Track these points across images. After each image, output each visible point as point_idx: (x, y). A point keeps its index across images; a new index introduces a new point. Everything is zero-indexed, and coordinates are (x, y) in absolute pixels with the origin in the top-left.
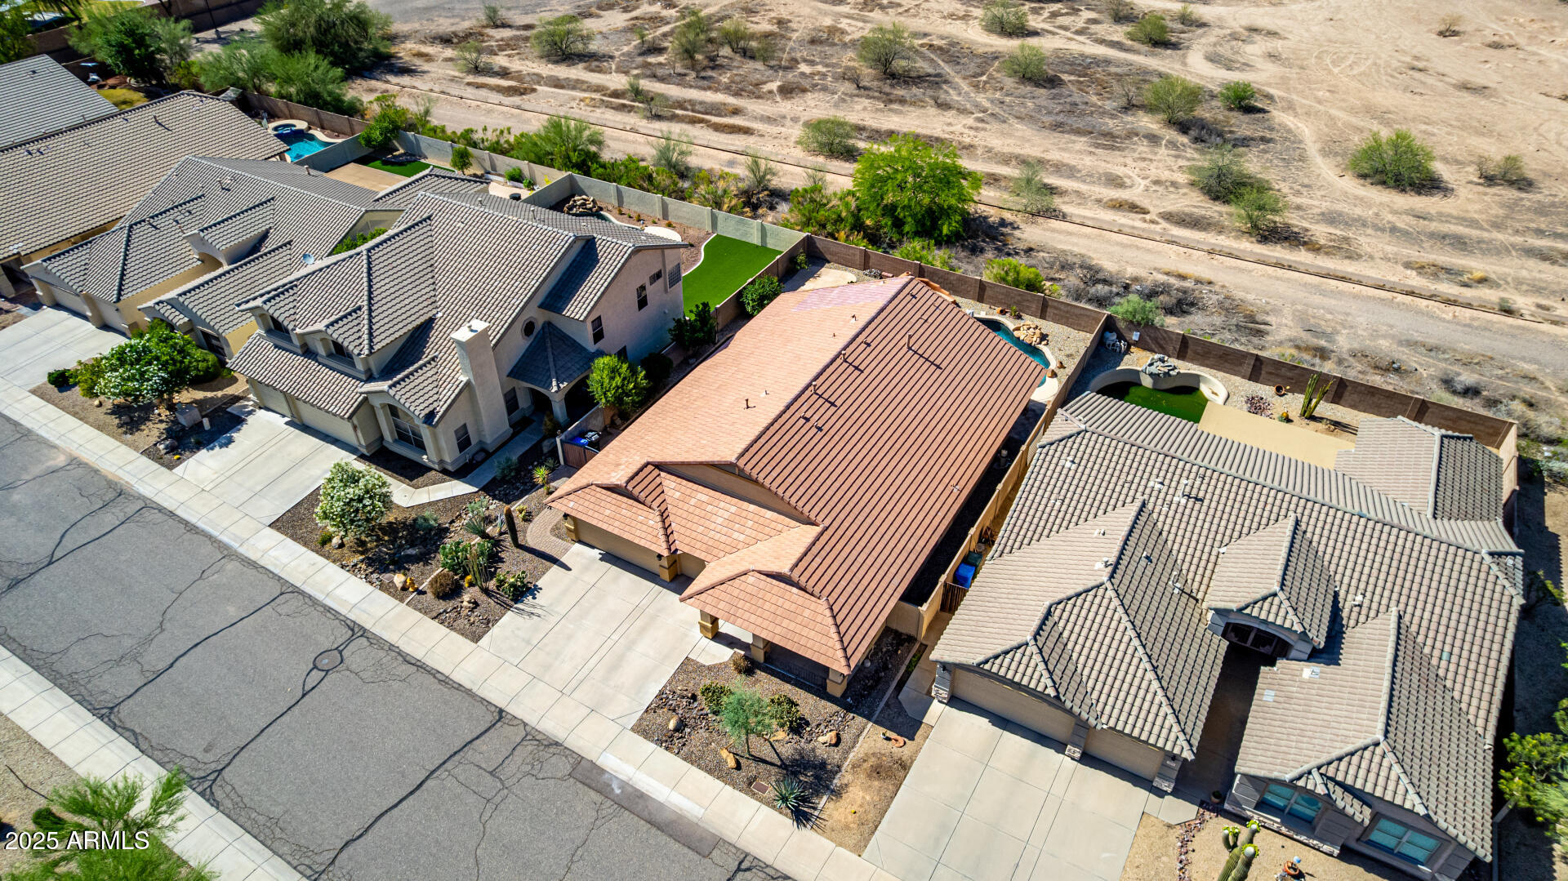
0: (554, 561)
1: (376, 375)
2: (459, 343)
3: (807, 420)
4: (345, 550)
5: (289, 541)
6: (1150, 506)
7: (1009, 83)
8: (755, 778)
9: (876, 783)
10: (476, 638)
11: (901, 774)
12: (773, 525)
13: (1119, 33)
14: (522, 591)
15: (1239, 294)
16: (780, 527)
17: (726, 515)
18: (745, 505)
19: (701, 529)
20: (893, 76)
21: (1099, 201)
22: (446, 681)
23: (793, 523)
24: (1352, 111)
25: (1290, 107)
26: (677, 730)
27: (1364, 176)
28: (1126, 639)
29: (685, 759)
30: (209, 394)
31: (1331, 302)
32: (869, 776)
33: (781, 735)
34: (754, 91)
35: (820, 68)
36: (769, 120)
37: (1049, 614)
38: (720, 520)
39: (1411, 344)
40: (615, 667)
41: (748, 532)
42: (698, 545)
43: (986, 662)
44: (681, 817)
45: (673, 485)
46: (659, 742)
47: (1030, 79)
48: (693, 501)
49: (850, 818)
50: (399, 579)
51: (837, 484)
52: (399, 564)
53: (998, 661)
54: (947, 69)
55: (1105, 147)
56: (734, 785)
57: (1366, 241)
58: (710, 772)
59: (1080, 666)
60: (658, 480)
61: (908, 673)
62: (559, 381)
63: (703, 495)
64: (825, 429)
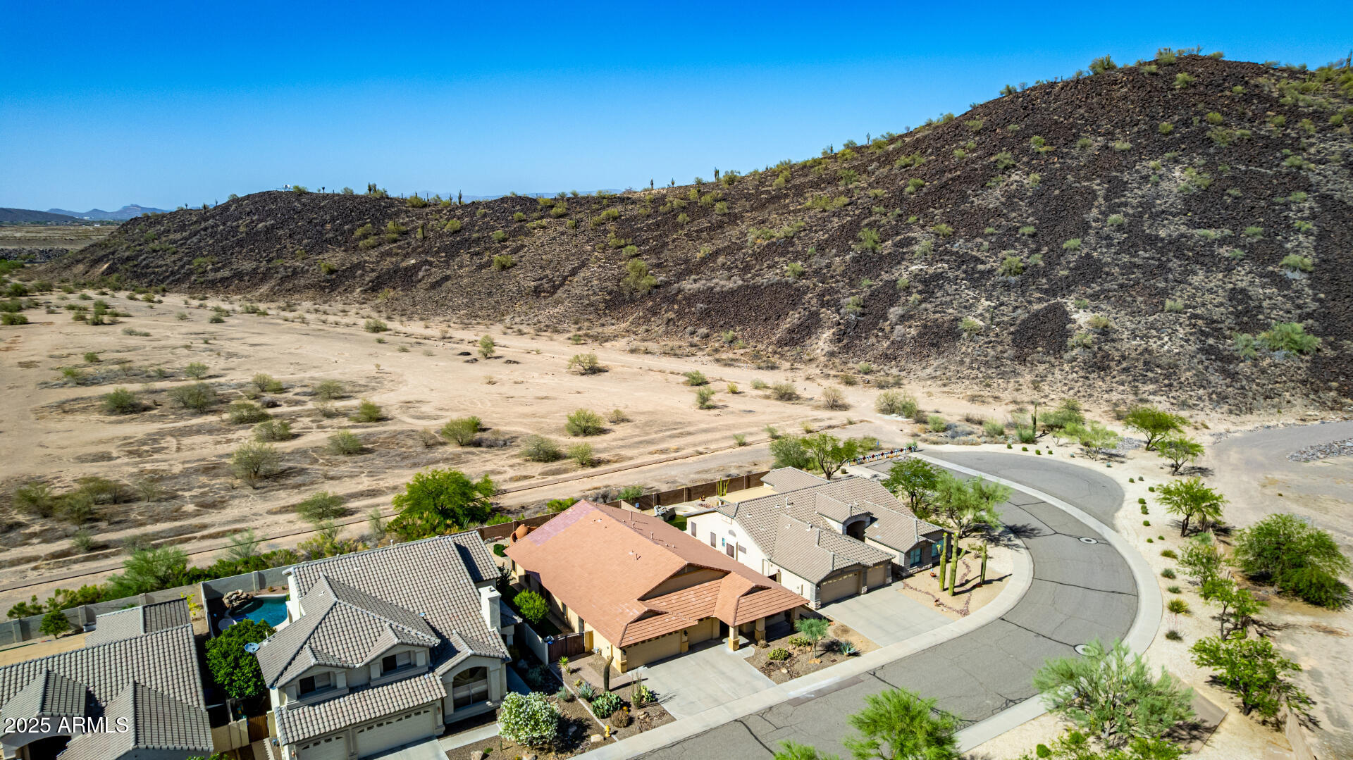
1: (430, 665)
6: (785, 513)
8: (830, 659)
9: (850, 634)
10: (671, 720)
12: (713, 586)
16: (716, 585)
17: (693, 595)
18: (693, 587)
19: (692, 607)
33: (810, 647)
38: (693, 599)
41: (709, 595)
42: (702, 612)
48: (673, 601)
49: (862, 643)
50: (595, 739)
60: (650, 604)
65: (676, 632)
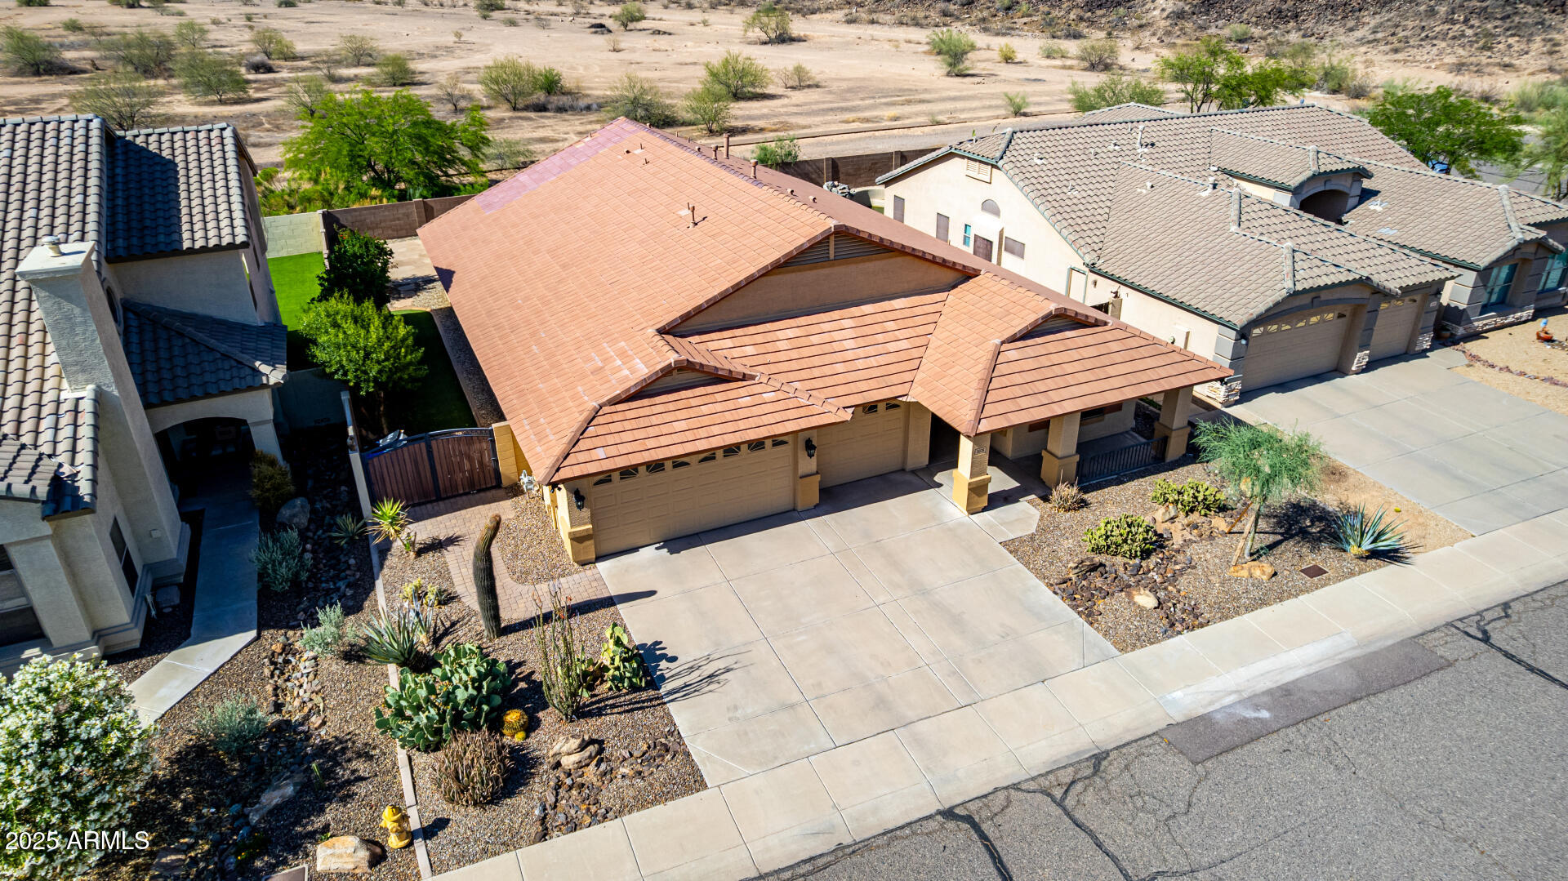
6: (1132, 164)
9: (1352, 480)
10: (691, 784)
12: (919, 310)
14: (637, 669)
16: (929, 308)
17: (849, 334)
18: (856, 311)
19: (840, 367)
23: (937, 297)
38: (850, 344)
40: (956, 621)
41: (902, 335)
42: (863, 385)
43: (1294, 283)
45: (727, 343)
48: (782, 345)
50: (331, 857)
52: (283, 839)
60: (700, 348)
62: (272, 362)
65: (778, 441)
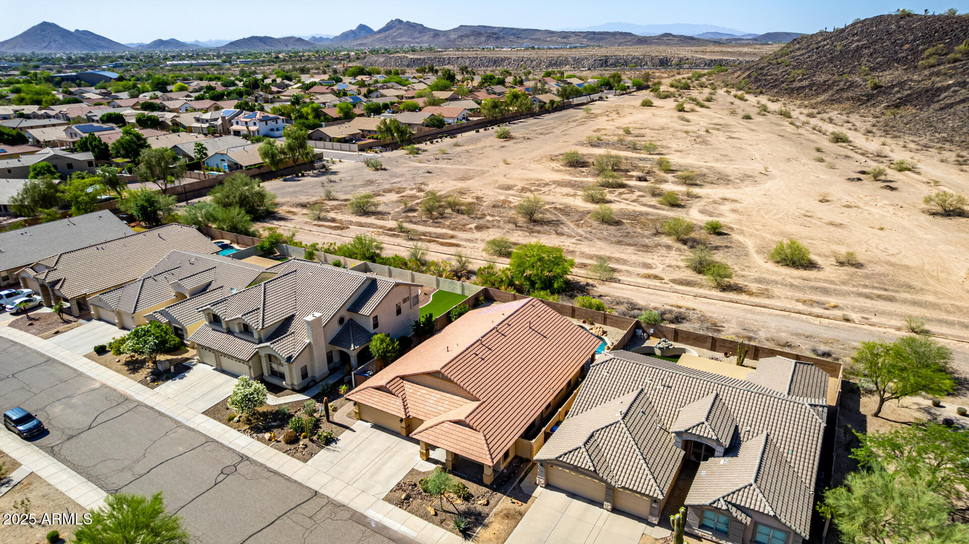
0: (347, 428)
1: (263, 340)
2: (307, 322)
3: (477, 355)
4: (240, 423)
5: (212, 420)
6: (646, 391)
7: (595, 224)
8: (444, 520)
9: (506, 521)
10: (305, 461)
11: (520, 517)
12: (458, 402)
13: (654, 201)
14: (329, 441)
15: (708, 314)
16: (461, 403)
17: (435, 399)
18: (445, 394)
19: (422, 406)
20: (535, 221)
21: (638, 275)
22: (289, 479)
23: (468, 401)
24: (774, 234)
25: (742, 233)
26: (405, 499)
27: (778, 262)
28: (630, 446)
29: (409, 512)
30: (174, 357)
31: (757, 317)
32: (503, 518)
33: (459, 501)
34: (463, 228)
35: (497, 218)
36: (469, 240)
37: (592, 436)
38: (432, 402)
39: (798, 335)
40: (375, 473)
41: (446, 406)
42: (421, 413)
43: (560, 457)
44: (405, 537)
45: (409, 386)
46: (396, 505)
47: (606, 222)
48: (419, 394)
49: (492, 536)
50: (267, 436)
51: (491, 384)
52: (268, 429)
53: (566, 456)
54: (563, 218)
55: (643, 251)
56: (433, 523)
57: (776, 290)
58: (421, 517)
59: (608, 459)
60: (402, 385)
61: (526, 475)
62: (355, 345)
63: (424, 390)
64: (486, 359)
